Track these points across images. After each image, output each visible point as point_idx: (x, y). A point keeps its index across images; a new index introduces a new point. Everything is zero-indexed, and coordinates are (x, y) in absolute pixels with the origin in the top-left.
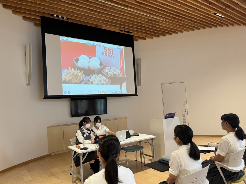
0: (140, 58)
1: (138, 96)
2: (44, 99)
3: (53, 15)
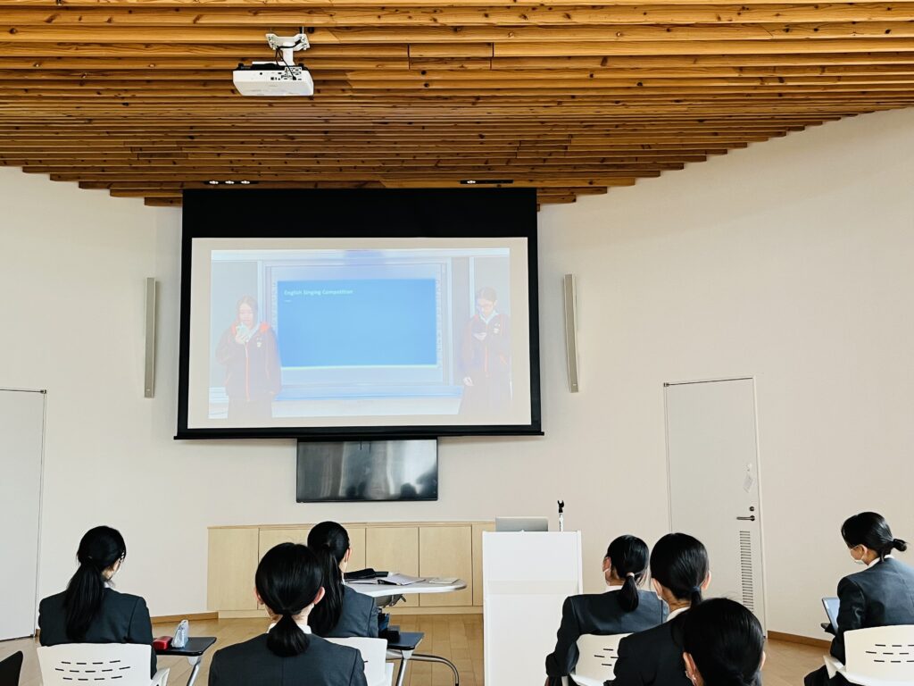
0: (569, 277)
1: (543, 434)
2: (175, 438)
3: (207, 183)
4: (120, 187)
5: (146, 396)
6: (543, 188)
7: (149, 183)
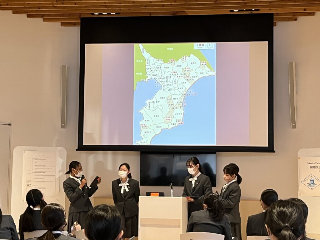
1: (275, 152)
2: (77, 150)
3: (93, 14)
4: (47, 17)
5: (62, 128)
6: (277, 13)
7: (63, 15)
